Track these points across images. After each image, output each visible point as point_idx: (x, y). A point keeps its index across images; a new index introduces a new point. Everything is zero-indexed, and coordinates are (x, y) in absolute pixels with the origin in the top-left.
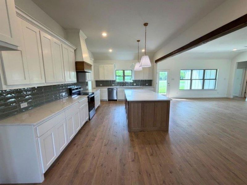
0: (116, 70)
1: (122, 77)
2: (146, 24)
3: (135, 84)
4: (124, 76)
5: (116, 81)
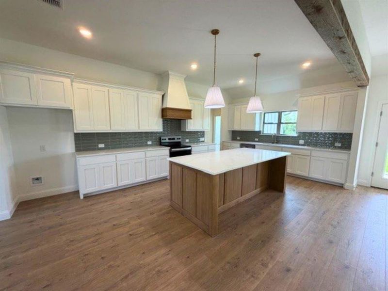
0: (265, 113)
1: (276, 125)
2: (215, 32)
3: (302, 142)
4: (279, 123)
5: (262, 132)
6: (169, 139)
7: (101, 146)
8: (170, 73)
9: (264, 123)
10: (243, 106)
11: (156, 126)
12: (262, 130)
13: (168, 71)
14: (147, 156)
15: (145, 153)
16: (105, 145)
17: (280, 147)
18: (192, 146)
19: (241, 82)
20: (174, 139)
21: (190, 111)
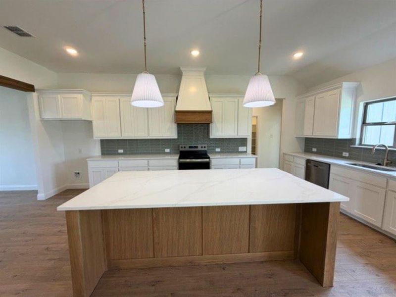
0: (366, 104)
5: (357, 142)
6: (190, 147)
7: (121, 151)
8: (182, 69)
9: (364, 123)
10: (317, 96)
11: (170, 132)
12: (358, 137)
13: (179, 68)
14: (150, 164)
15: (148, 162)
16: (124, 151)
17: (384, 175)
18: (211, 157)
19: (298, 55)
20: (197, 147)
21: (210, 112)
